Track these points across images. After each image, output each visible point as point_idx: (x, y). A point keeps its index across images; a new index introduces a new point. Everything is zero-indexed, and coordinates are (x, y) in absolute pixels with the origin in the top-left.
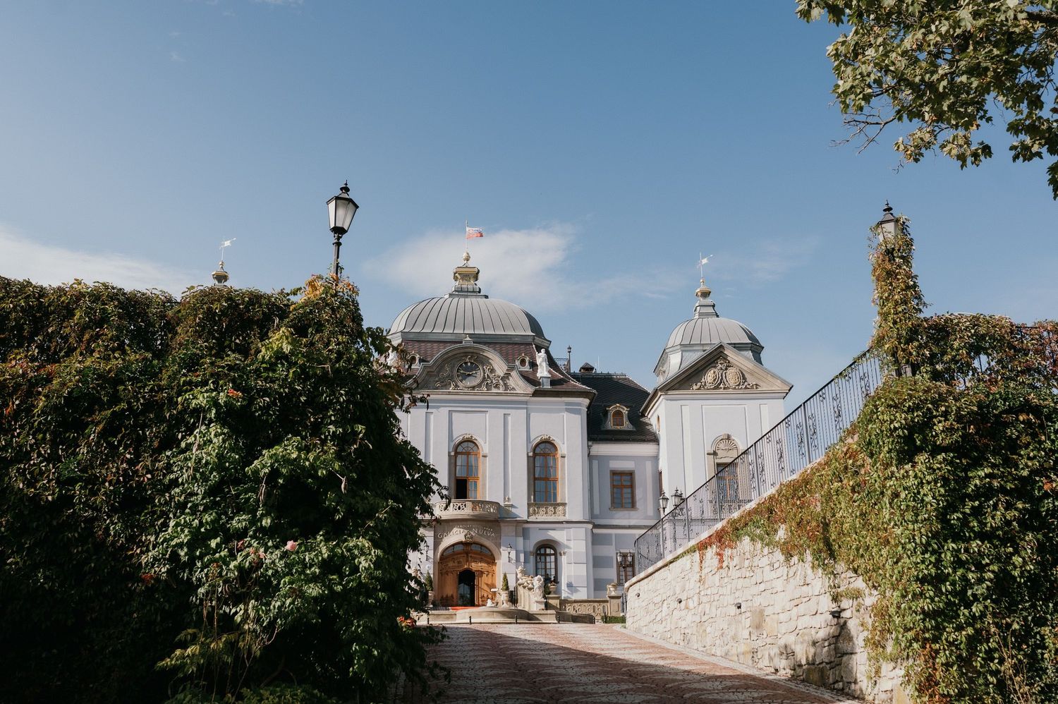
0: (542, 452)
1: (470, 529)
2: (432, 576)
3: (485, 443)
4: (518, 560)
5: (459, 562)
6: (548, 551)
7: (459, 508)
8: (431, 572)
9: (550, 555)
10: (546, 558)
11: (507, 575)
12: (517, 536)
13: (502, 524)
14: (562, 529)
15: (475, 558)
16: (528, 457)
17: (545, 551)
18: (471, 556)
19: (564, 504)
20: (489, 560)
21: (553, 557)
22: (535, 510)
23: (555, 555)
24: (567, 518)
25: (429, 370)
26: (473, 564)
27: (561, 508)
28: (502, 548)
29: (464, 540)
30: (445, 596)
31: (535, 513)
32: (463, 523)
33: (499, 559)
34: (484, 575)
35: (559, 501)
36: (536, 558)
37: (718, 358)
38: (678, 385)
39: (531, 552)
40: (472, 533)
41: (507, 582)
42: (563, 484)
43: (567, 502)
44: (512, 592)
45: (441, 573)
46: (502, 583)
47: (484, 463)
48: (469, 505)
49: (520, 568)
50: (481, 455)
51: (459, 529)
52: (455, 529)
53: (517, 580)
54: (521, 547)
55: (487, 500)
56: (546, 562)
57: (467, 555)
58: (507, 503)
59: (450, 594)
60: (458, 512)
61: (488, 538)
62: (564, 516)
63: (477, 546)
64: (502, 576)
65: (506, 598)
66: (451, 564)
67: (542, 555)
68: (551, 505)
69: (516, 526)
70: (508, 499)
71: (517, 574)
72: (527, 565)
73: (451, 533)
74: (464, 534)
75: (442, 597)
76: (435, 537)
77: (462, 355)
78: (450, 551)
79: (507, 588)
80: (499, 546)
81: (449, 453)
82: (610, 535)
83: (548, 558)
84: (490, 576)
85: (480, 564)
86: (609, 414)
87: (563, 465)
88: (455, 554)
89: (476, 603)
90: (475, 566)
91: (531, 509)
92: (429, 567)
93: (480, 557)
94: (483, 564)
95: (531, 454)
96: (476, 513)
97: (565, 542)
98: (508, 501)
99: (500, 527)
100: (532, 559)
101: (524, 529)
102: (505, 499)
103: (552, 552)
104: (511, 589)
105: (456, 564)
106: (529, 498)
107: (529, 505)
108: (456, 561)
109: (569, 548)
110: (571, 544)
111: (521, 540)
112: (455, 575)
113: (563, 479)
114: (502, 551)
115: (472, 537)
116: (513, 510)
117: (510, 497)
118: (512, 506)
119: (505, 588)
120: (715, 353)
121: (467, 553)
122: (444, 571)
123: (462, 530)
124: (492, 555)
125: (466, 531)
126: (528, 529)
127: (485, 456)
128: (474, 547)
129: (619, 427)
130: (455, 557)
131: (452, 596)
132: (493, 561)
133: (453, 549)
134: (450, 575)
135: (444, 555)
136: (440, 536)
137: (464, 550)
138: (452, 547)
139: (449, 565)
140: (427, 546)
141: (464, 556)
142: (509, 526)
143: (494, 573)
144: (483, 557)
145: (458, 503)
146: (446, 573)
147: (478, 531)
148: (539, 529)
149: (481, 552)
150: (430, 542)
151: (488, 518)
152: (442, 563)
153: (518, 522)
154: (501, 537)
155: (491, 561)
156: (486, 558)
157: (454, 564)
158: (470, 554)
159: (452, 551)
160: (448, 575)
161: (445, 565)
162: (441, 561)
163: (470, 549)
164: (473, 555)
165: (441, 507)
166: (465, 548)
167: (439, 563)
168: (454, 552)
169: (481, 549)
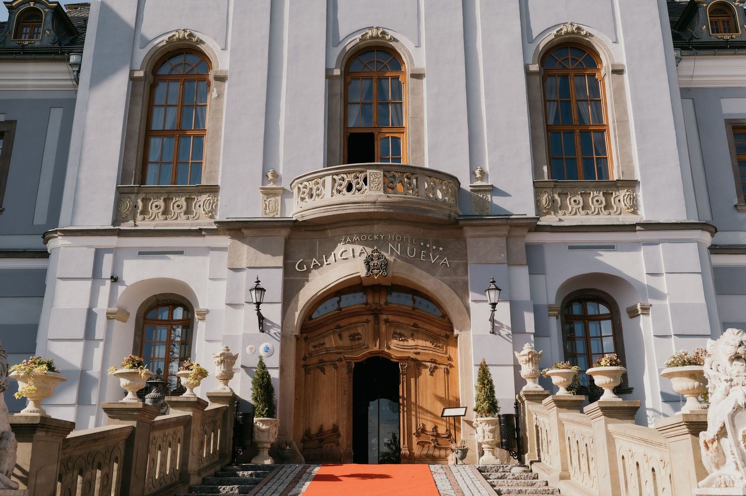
0: (560, 67)
1: (377, 243)
2: (274, 374)
3: (418, 46)
4: (517, 327)
5: (354, 337)
6: (591, 309)
7: (349, 188)
8: (273, 363)
9: (598, 318)
10: (586, 329)
11: (491, 370)
12: (511, 262)
13: (468, 232)
14: (634, 246)
15: (399, 325)
16: (528, 74)
17: (585, 309)
18: (386, 321)
19: (631, 184)
20: (435, 329)
21: (606, 327)
22: (554, 201)
23: (614, 316)
24: (643, 216)
26: (394, 343)
27: (622, 194)
28: (472, 296)
29: (363, 272)
30: (314, 431)
31: (554, 207)
32: (362, 229)
33: (466, 327)
34: (426, 372)
35: (615, 175)
36: (563, 323)
39: (550, 308)
40: (387, 255)
41: (492, 390)
42: (624, 136)
43: (638, 177)
44: (508, 417)
45: (305, 366)
46: (475, 393)
47: (417, 93)
48: (375, 175)
49: (527, 349)
50: (408, 73)
51: (350, 247)
52: (340, 248)
53: (519, 382)
54: (523, 292)
55: (427, 166)
56: (587, 338)
57: (377, 320)
58: (479, 183)
59: (328, 425)
60: (349, 197)
61: (431, 269)
62: (635, 212)
63: (403, 295)
65: (489, 438)
66: (331, 342)
67: (578, 318)
68: (597, 188)
69: (507, 238)
70: (482, 172)
71: (517, 368)
72: (546, 341)
73: (331, 259)
74: (364, 257)
75: (307, 433)
76: (287, 269)
78: (330, 307)
79: (493, 407)
80: (462, 290)
81: (328, 70)
83: (592, 326)
84: (440, 372)
85: (411, 342)
86: (700, 10)
87: (619, 91)
88: (341, 314)
89: (404, 451)
90: (397, 348)
91: (544, 198)
92: (267, 349)
93: (411, 323)
94: (421, 343)
95: (535, 68)
96: (394, 198)
97: (645, 280)
98: (482, 179)
99: (462, 240)
100: (554, 325)
101: (529, 247)
102: (473, 173)
103: (604, 310)
104: (506, 407)
105: (346, 342)
106: (536, 171)
107: (538, 187)
108: (346, 335)
109: (657, 295)
110: (663, 284)
111: (521, 274)
112: (344, 370)
113: (622, 122)
114: (472, 305)
115: (386, 265)
116: (497, 200)
117: (487, 169)
118: (492, 190)
119: (486, 405)
121: (376, 313)
122: (315, 360)
123: (358, 248)
124: (445, 316)
125: (369, 250)
126: (539, 247)
127: (418, 76)
129: (727, 37)
130: (341, 322)
131: (335, 430)
132: (448, 333)
133: (339, 302)
134: (330, 370)
135: (310, 318)
136: (300, 266)
137: (367, 304)
138: (338, 299)
139: (327, 346)
140: (260, 290)
141: (367, 322)
142: (488, 236)
143: (451, 366)
144: (420, 324)
145: (345, 176)
146: (318, 367)
147: (404, 251)
148: (571, 248)
149: (414, 309)
150: (274, 281)
151: (430, 211)
152: (306, 339)
153: (511, 226)
154: (466, 264)
155: (443, 333)
156: (427, 327)
157: (340, 343)
158: (384, 317)
159: (336, 306)
160: (323, 371)
161: (315, 347)
162: (305, 335)
163: (382, 302)
164: (391, 318)
165: (302, 190)
166: (370, 301)
167: (297, 338)
168: (340, 309)
169: (414, 300)
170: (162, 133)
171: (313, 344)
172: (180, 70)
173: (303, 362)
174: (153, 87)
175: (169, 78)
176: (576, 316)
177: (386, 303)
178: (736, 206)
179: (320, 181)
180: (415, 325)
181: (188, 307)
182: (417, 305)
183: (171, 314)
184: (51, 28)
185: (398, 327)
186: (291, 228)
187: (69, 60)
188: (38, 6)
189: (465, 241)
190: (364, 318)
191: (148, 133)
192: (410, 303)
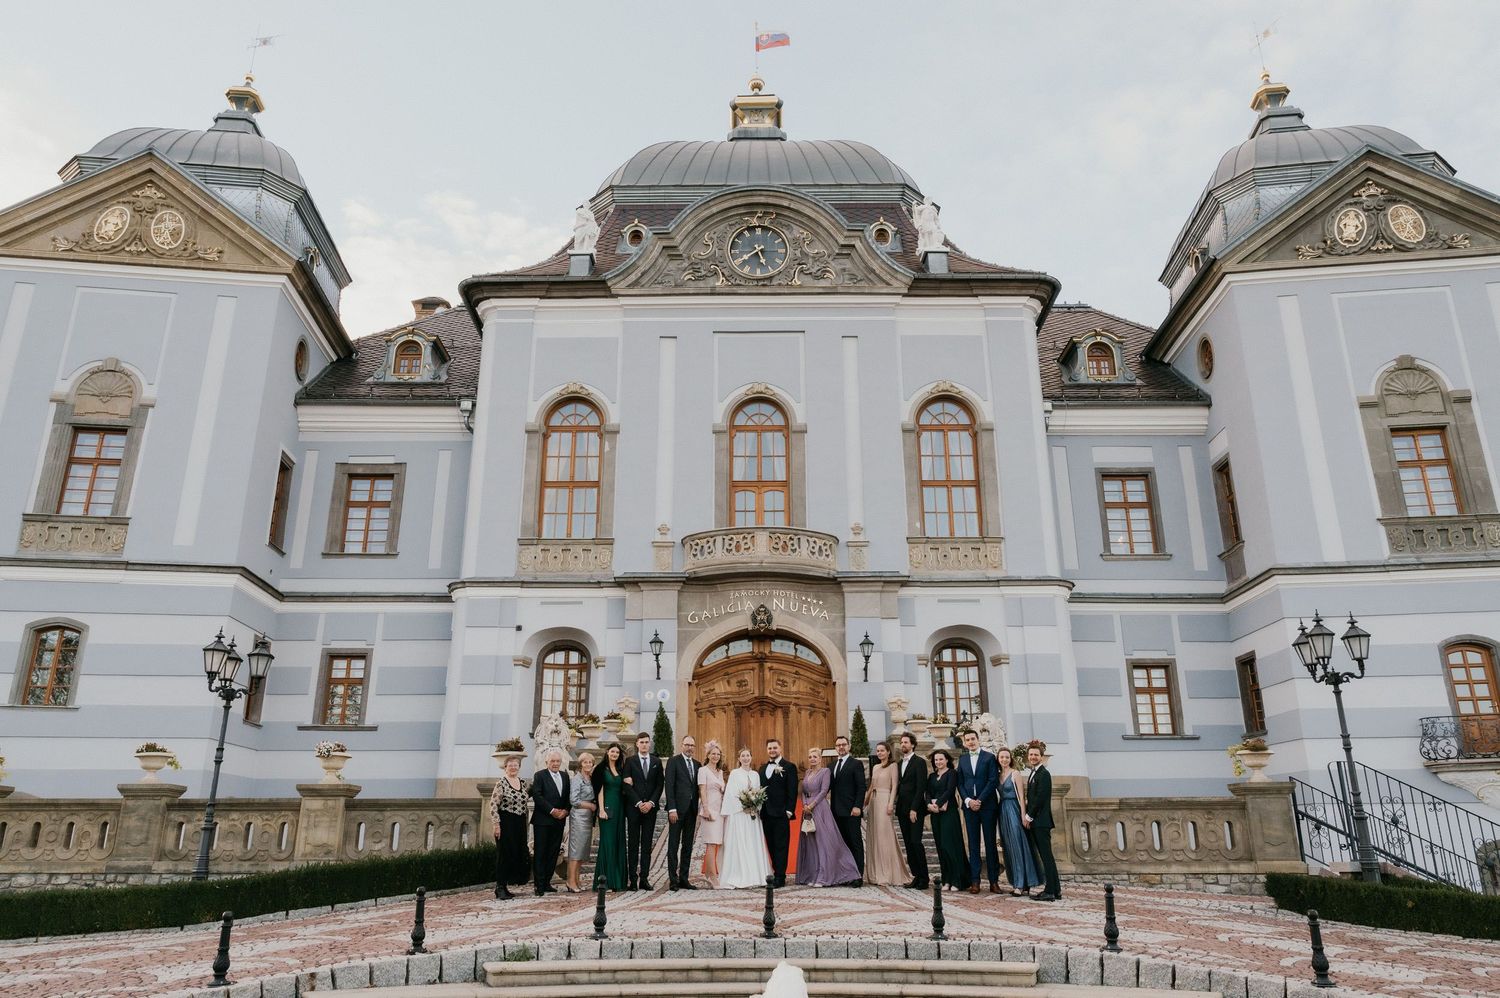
0: (935, 422)
1: (764, 598)
2: (671, 717)
3: (799, 402)
5: (741, 683)
6: (961, 655)
7: (738, 547)
9: (966, 665)
10: (955, 674)
11: (866, 716)
12: (884, 616)
13: (846, 588)
15: (781, 672)
16: (905, 432)
17: (954, 656)
18: (771, 669)
19: (998, 540)
20: (814, 677)
21: (973, 672)
22: (925, 555)
23: (979, 663)
24: (1007, 571)
25: (666, 243)
26: (777, 689)
27: (990, 549)
28: (849, 646)
29: (750, 624)
31: (925, 561)
32: (748, 582)
33: (842, 675)
34: (805, 715)
36: (933, 670)
37: (1362, 185)
38: (1265, 250)
39: (920, 657)
40: (772, 609)
41: (864, 733)
42: (993, 493)
43: (1004, 534)
45: (697, 710)
47: (798, 449)
48: (762, 538)
50: (791, 430)
51: (738, 600)
52: (729, 601)
53: (890, 725)
56: (956, 683)
57: (761, 667)
58: (856, 538)
60: (737, 556)
61: (813, 621)
62: (999, 568)
63: (787, 643)
64: (851, 715)
66: (721, 687)
67: (948, 664)
68: (966, 543)
69: (881, 594)
70: (859, 528)
71: (888, 713)
72: (915, 688)
73: (721, 611)
74: (750, 610)
76: (681, 620)
77: (742, 211)
78: (719, 655)
79: (865, 749)
80: (840, 641)
81: (715, 426)
82: (1109, 618)
83: (961, 672)
85: (793, 688)
86: (1080, 351)
87: (988, 449)
88: (729, 662)
90: (781, 694)
91: (917, 553)
92: (664, 695)
93: (794, 669)
94: (802, 689)
95: (910, 426)
96: (779, 558)
97: (1006, 633)
98: (859, 534)
99: (842, 593)
100: (924, 673)
101: (900, 600)
103: (972, 657)
105: (734, 688)
106: (909, 526)
107: (911, 543)
108: (734, 681)
111: (894, 626)
112: (733, 714)
113: (991, 480)
114: (849, 655)
115: (771, 618)
116: (871, 554)
118: (869, 545)
120: (1354, 172)
121: (761, 661)
122: (705, 705)
123: (744, 601)
124: (824, 663)
125: (755, 604)
126: (910, 601)
127: (800, 433)
128: (780, 647)
129: (1108, 378)
130: (730, 670)
132: (827, 680)
133: (727, 651)
134: (720, 716)
135: (701, 666)
136: (693, 618)
137: (753, 652)
138: (725, 647)
139: (717, 691)
140: (657, 641)
141: (753, 669)
142: (863, 592)
143: (828, 710)
144: (802, 672)
145: (734, 536)
146: (709, 711)
147: (787, 606)
148: (939, 601)
149: (796, 657)
150: (669, 633)
151: (810, 571)
152: (697, 685)
153: (885, 582)
154: (844, 617)
155: (823, 680)
156: (808, 674)
157: (729, 689)
158: (769, 665)
159: (725, 655)
160: (713, 714)
161: (706, 692)
162: (696, 681)
163: (767, 652)
164: (775, 666)
165: (695, 547)
166: (756, 651)
167: (690, 684)
168: (728, 657)
169: (796, 649)
170: (557, 485)
171: (705, 690)
172: (572, 421)
173: (695, 707)
174: (546, 437)
175: (560, 429)
176: (946, 662)
177: (771, 652)
178: (1101, 555)
179: (712, 540)
180: (797, 673)
181: (584, 653)
182: (798, 654)
183: (567, 658)
184: (430, 362)
185: (781, 674)
186: (684, 582)
187: (459, 405)
188: (416, 338)
189: (843, 595)
190: (751, 665)
191: (544, 484)
192: (792, 652)
